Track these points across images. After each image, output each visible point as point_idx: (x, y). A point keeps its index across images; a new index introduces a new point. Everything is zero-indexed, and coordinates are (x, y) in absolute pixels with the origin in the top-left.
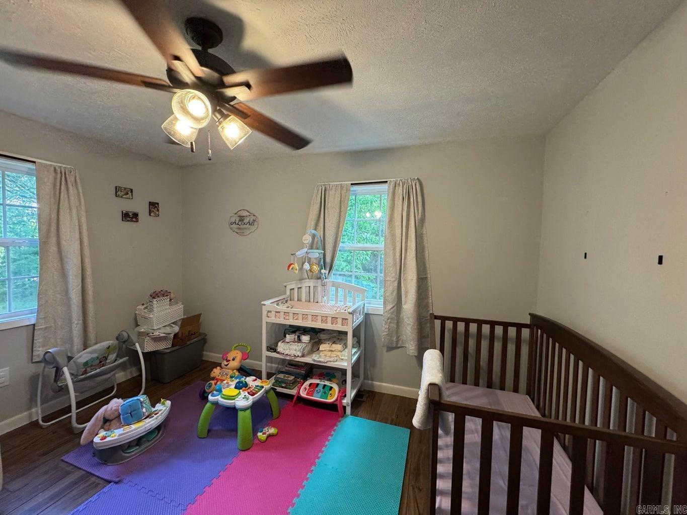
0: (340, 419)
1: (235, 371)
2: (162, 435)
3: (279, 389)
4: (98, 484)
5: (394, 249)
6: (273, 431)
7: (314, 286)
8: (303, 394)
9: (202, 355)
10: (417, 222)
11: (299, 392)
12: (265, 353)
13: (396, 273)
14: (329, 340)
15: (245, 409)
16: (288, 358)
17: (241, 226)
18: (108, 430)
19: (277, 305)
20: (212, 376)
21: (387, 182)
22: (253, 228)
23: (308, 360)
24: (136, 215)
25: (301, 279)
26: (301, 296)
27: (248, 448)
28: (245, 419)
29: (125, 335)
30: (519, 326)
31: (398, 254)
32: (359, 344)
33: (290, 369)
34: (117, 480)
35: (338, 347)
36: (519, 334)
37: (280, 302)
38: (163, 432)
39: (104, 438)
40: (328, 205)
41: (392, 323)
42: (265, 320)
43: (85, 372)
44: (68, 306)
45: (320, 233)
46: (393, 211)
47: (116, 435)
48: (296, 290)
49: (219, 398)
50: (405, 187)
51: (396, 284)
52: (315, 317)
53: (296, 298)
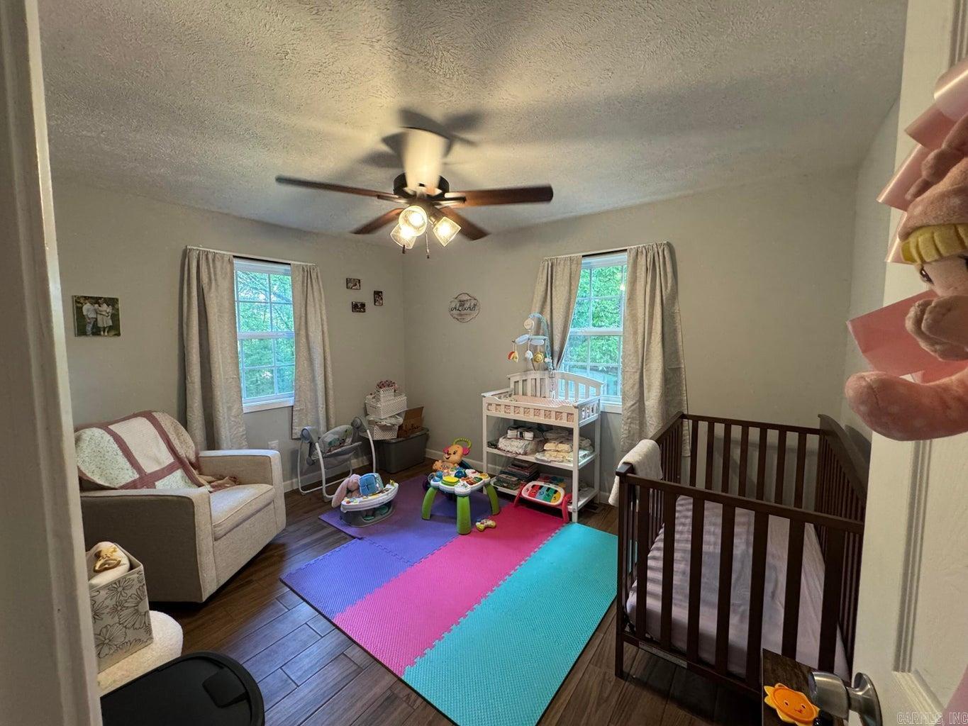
0: (564, 524)
1: (456, 465)
2: (392, 512)
3: (501, 489)
4: (346, 538)
5: (635, 333)
6: (490, 523)
7: (541, 379)
8: (525, 495)
9: (425, 452)
10: (664, 298)
11: (521, 493)
12: (486, 449)
13: (638, 362)
14: (555, 439)
15: (463, 496)
16: (509, 455)
17: (463, 312)
18: (351, 497)
19: (500, 398)
20: (434, 468)
21: (626, 250)
22: (474, 313)
23: (531, 459)
24: (363, 305)
25: (527, 370)
26: (526, 390)
27: (465, 533)
28: (463, 505)
29: (359, 421)
30: (803, 432)
31: (640, 339)
32: (594, 447)
33: (513, 470)
34: (360, 537)
35: (565, 447)
36: (802, 442)
37: (502, 396)
38: (393, 509)
39: (349, 502)
40: (557, 283)
41: (633, 423)
42: (485, 413)
43: (330, 451)
44: (315, 391)
45: (547, 317)
46: (633, 286)
47: (357, 502)
48: (521, 383)
49: (440, 484)
50: (649, 255)
51: (637, 376)
52: (537, 411)
53: (521, 392)
